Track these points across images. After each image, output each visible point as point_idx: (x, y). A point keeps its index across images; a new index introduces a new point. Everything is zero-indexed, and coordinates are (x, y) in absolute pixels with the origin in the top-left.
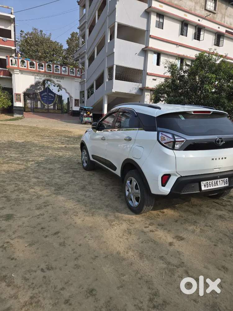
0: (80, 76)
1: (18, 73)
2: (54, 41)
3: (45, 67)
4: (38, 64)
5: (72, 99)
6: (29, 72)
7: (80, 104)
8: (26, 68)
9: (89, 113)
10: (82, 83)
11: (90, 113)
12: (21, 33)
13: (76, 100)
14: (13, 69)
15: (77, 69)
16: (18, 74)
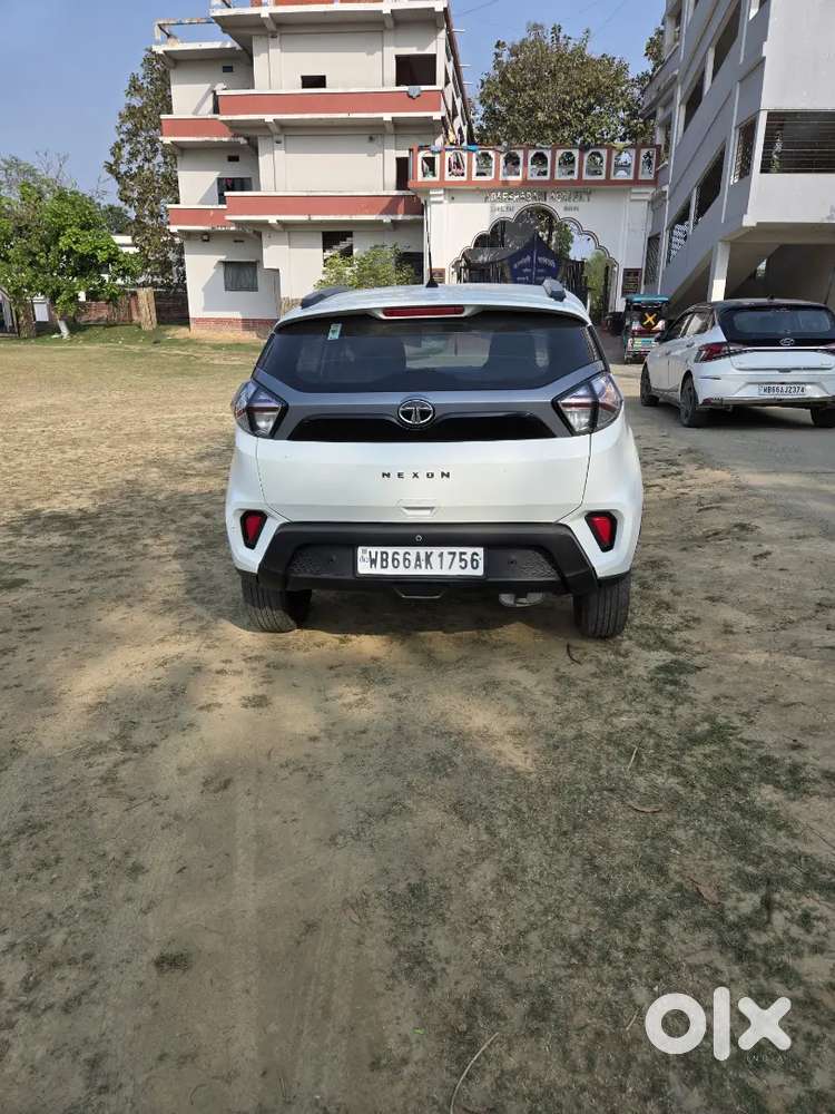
0: (651, 177)
1: (441, 199)
2: (596, 56)
3: (525, 164)
4: (502, 157)
5: (616, 269)
6: (474, 191)
7: (643, 287)
8: (464, 179)
9: (650, 319)
10: (656, 204)
11: (656, 321)
12: (497, 51)
13: (628, 272)
14: (426, 190)
15: (644, 152)
16: (441, 202)
